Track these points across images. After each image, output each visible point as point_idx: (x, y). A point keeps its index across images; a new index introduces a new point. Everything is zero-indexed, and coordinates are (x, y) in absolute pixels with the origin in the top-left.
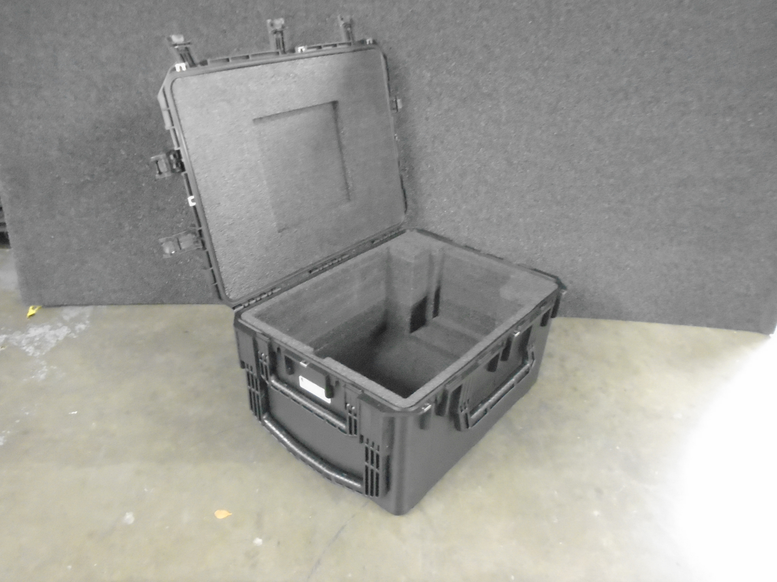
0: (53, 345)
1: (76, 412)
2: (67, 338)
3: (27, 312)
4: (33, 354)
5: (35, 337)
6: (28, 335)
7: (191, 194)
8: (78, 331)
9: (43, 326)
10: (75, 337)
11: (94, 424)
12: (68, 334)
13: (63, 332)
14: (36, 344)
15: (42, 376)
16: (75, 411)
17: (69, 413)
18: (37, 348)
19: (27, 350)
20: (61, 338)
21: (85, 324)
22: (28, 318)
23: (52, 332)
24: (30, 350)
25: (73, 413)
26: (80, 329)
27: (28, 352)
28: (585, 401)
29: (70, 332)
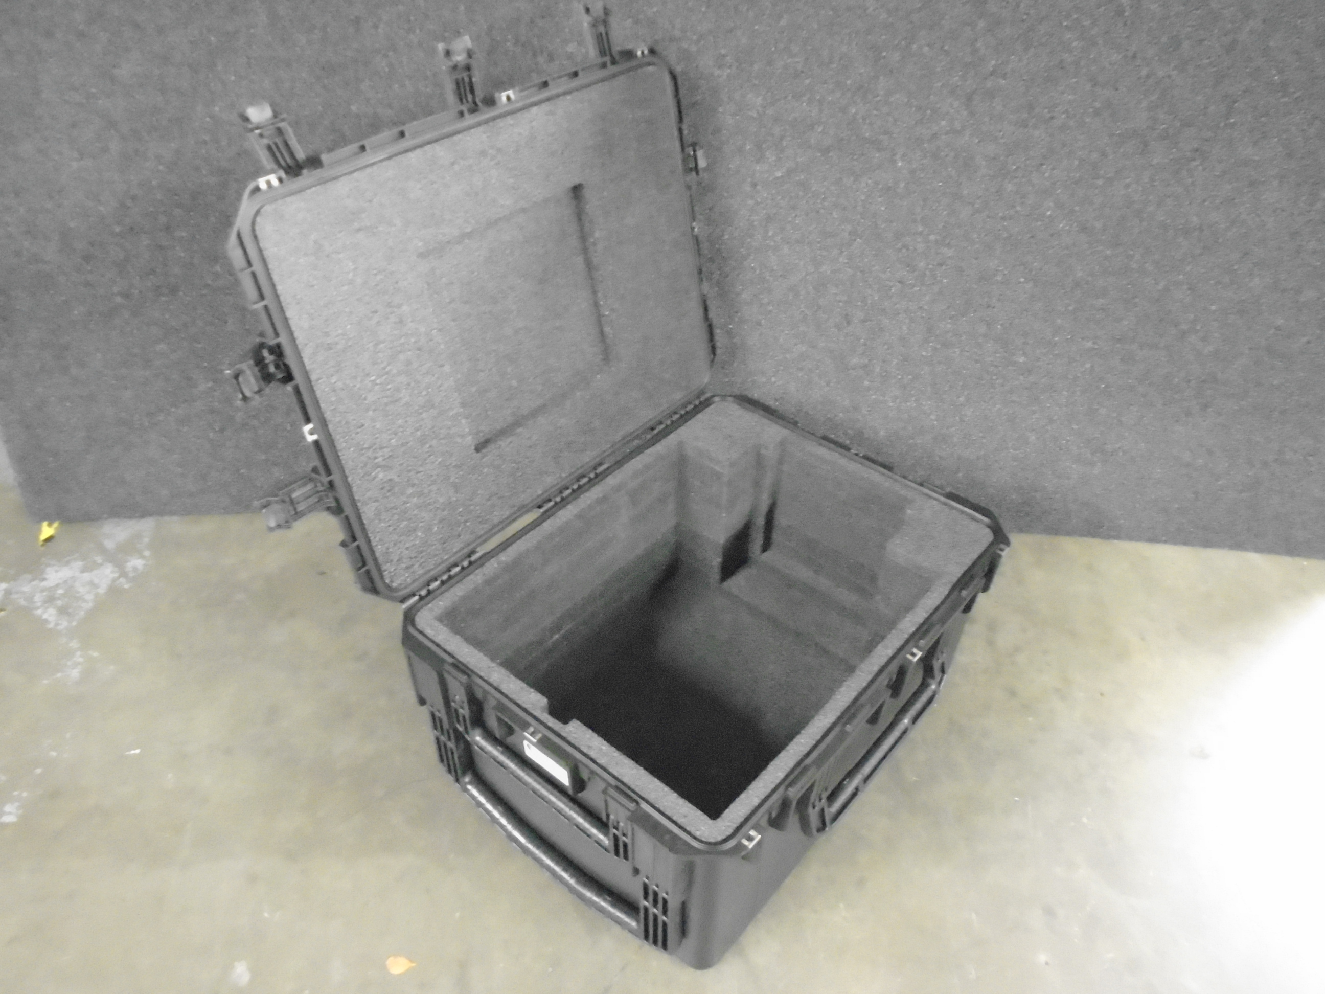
0: (90, 605)
1: (138, 751)
2: (114, 590)
3: (39, 531)
4: (57, 624)
5: (57, 586)
6: (44, 584)
7: (308, 420)
8: (131, 575)
9: (68, 563)
10: (126, 586)
11: (170, 776)
12: (114, 580)
13: (106, 574)
14: (59, 603)
15: (75, 673)
16: (136, 749)
17: (127, 753)
18: (63, 611)
19: (45, 616)
20: (102, 590)
21: (142, 557)
22: (43, 545)
23: (86, 576)
24: (50, 615)
25: (133, 752)
26: (135, 569)
27: (46, 621)
28: (1030, 719)
29: (116, 575)
